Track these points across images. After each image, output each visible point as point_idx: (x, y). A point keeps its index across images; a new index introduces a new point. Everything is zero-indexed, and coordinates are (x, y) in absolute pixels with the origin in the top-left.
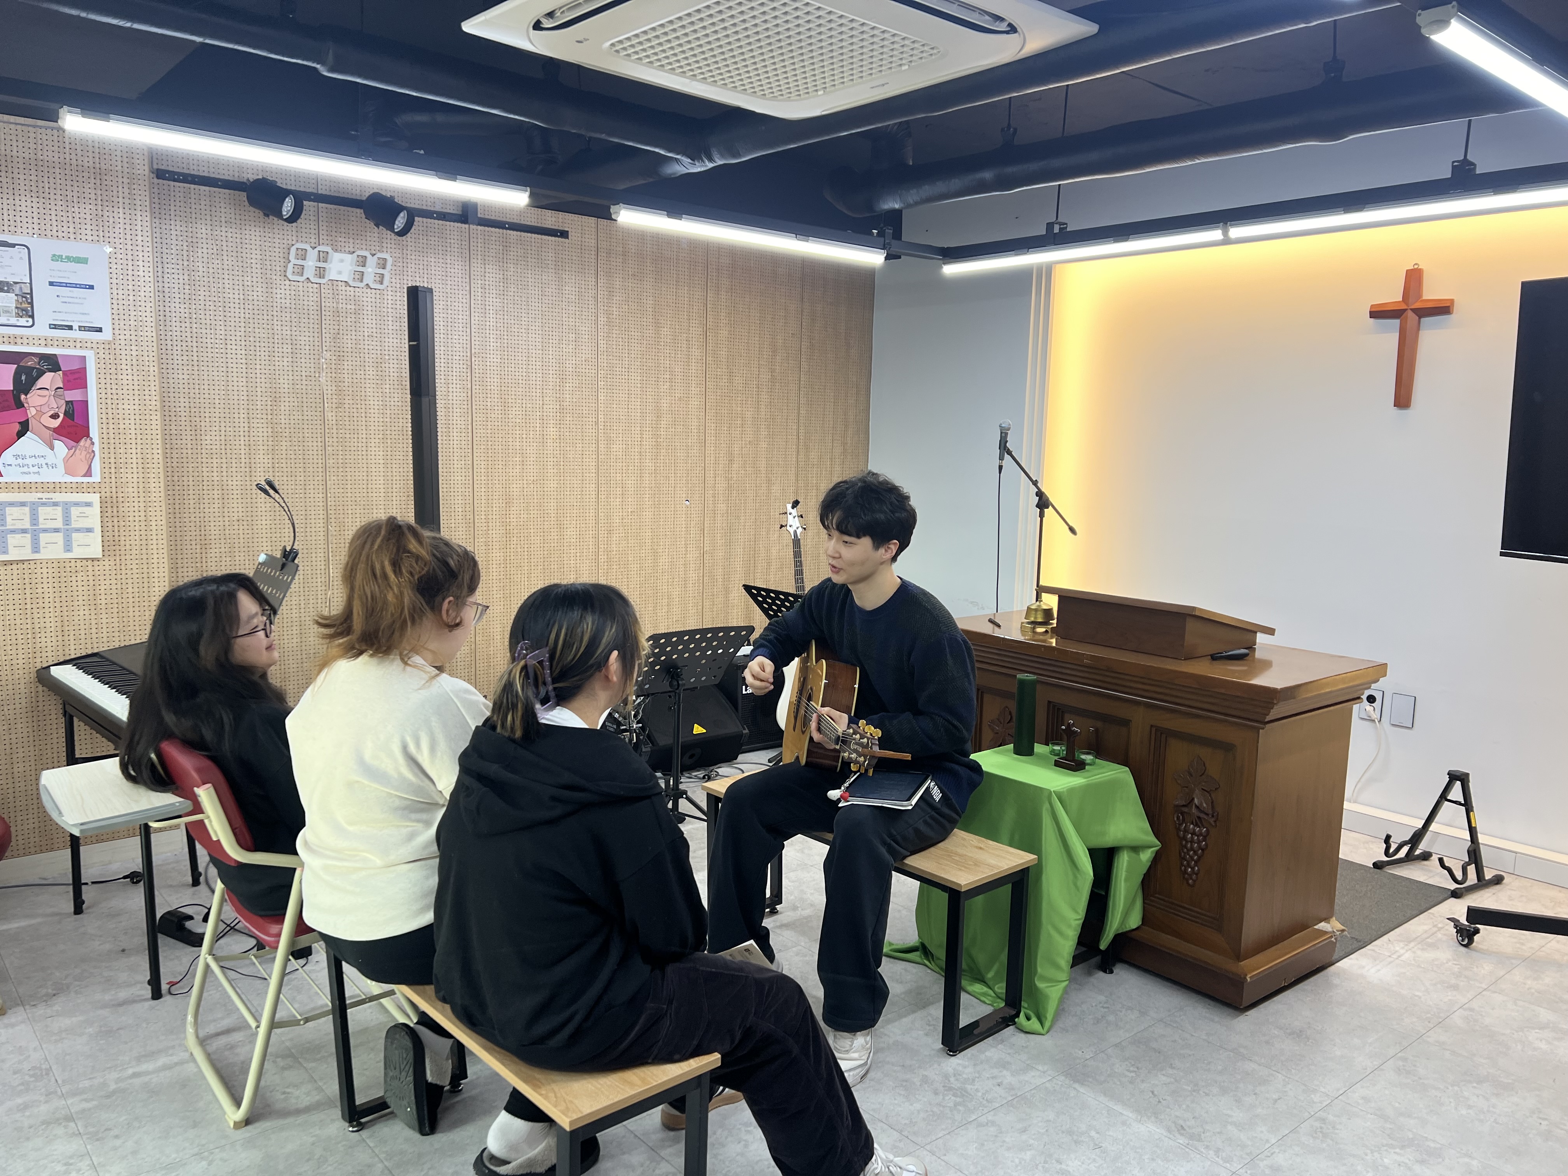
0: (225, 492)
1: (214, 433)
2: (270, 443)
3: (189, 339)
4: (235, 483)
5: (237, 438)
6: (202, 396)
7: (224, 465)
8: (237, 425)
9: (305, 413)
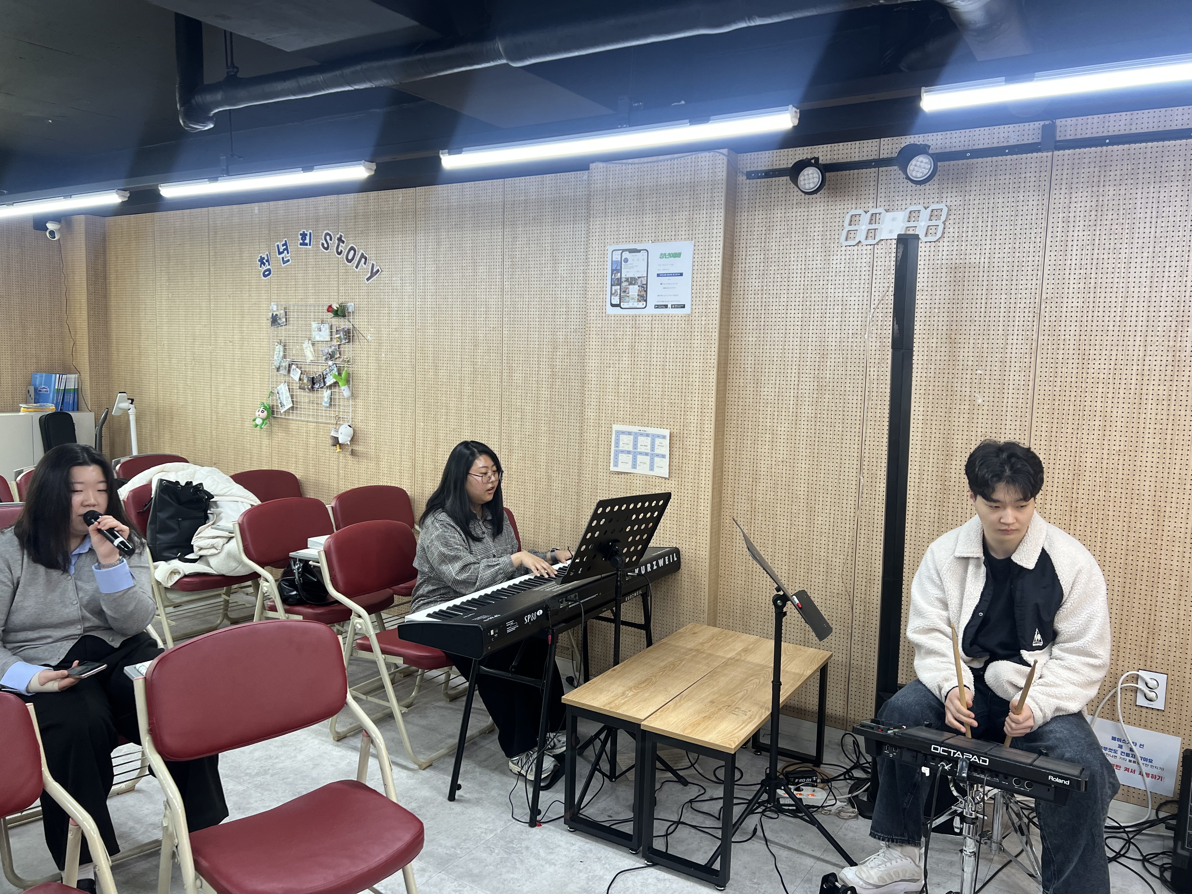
0: (776, 436)
1: (771, 386)
2: (815, 396)
3: (760, 308)
4: (783, 429)
5: (788, 391)
6: (765, 355)
7: (776, 414)
8: (789, 379)
9: (849, 368)
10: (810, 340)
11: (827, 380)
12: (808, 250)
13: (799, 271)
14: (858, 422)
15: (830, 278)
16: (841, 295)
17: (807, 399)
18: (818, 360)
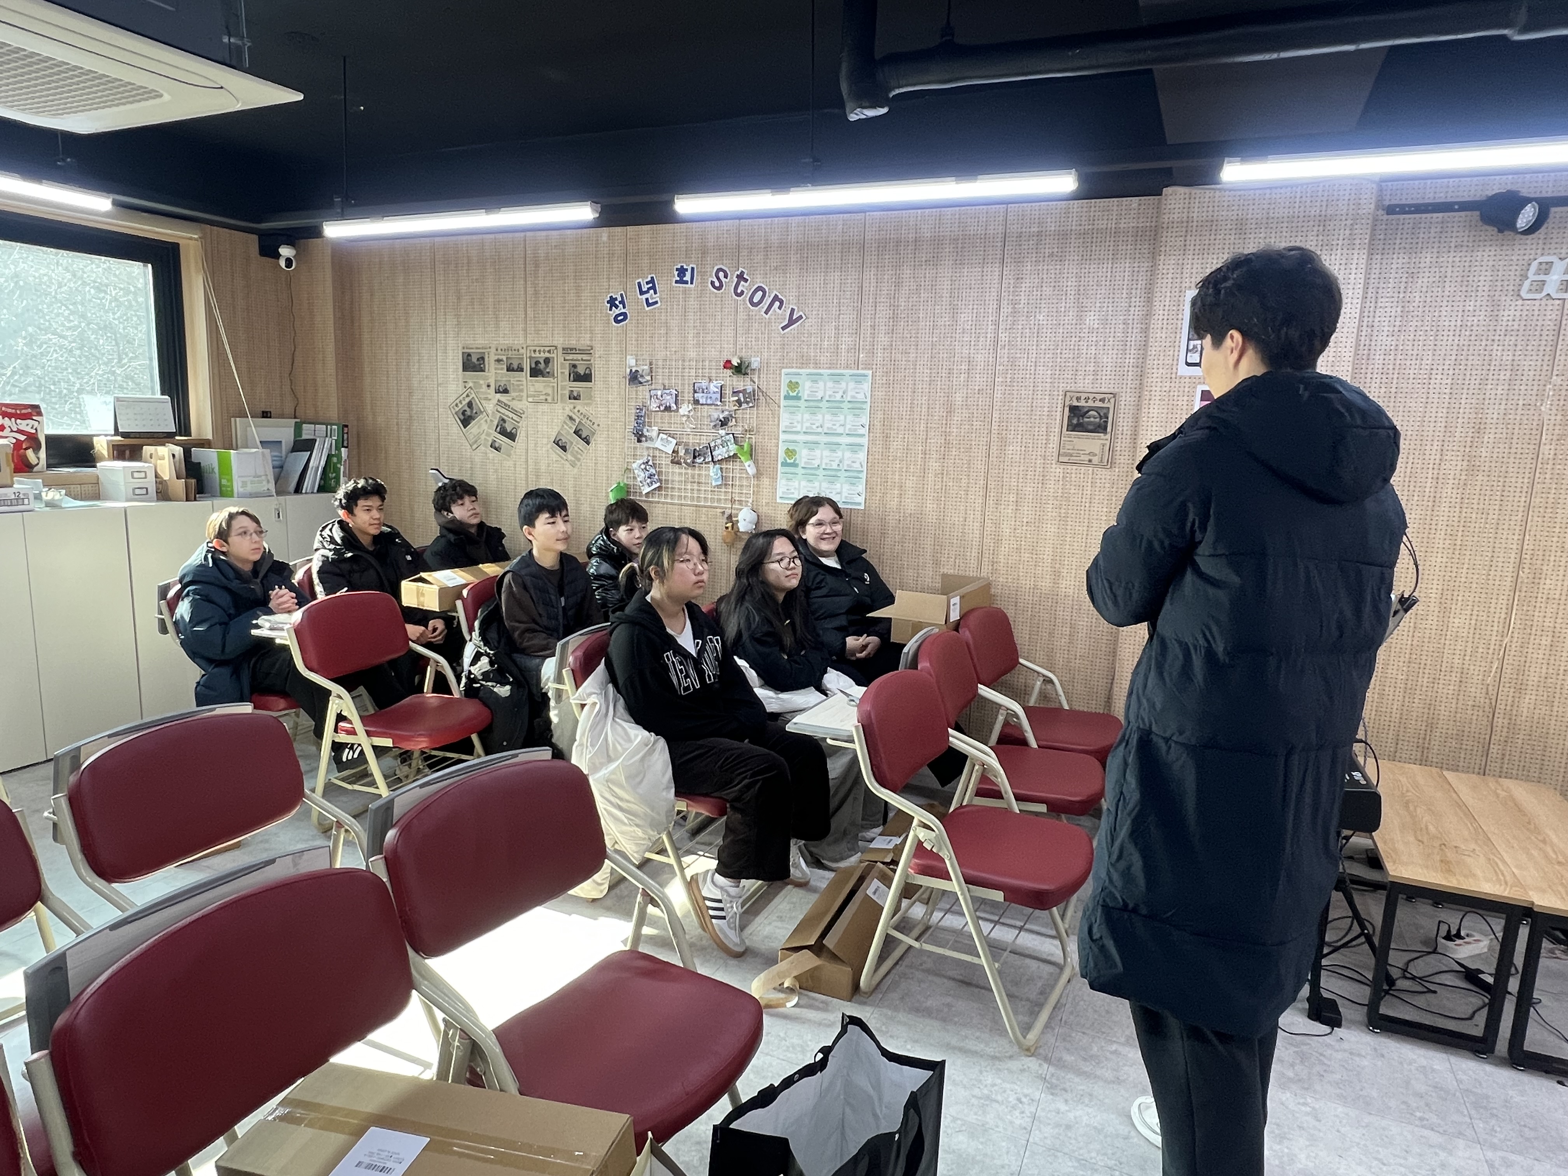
2: (1463, 477)
9: (1514, 446)
10: (1461, 411)
11: (1482, 459)
12: (1468, 303)
13: (1452, 328)
14: (1521, 509)
15: (1497, 338)
16: (1510, 358)
17: (1451, 481)
18: (1470, 434)
